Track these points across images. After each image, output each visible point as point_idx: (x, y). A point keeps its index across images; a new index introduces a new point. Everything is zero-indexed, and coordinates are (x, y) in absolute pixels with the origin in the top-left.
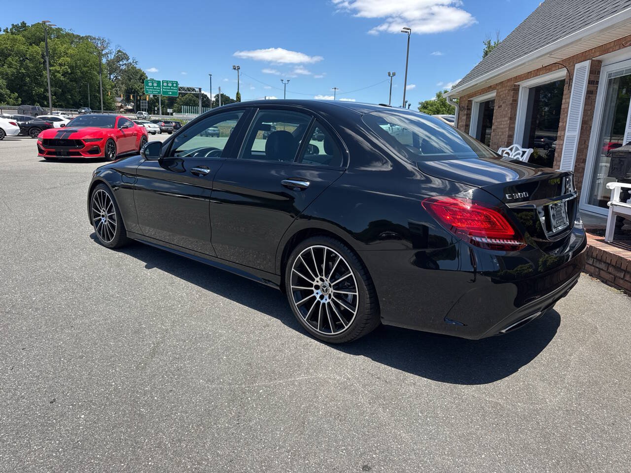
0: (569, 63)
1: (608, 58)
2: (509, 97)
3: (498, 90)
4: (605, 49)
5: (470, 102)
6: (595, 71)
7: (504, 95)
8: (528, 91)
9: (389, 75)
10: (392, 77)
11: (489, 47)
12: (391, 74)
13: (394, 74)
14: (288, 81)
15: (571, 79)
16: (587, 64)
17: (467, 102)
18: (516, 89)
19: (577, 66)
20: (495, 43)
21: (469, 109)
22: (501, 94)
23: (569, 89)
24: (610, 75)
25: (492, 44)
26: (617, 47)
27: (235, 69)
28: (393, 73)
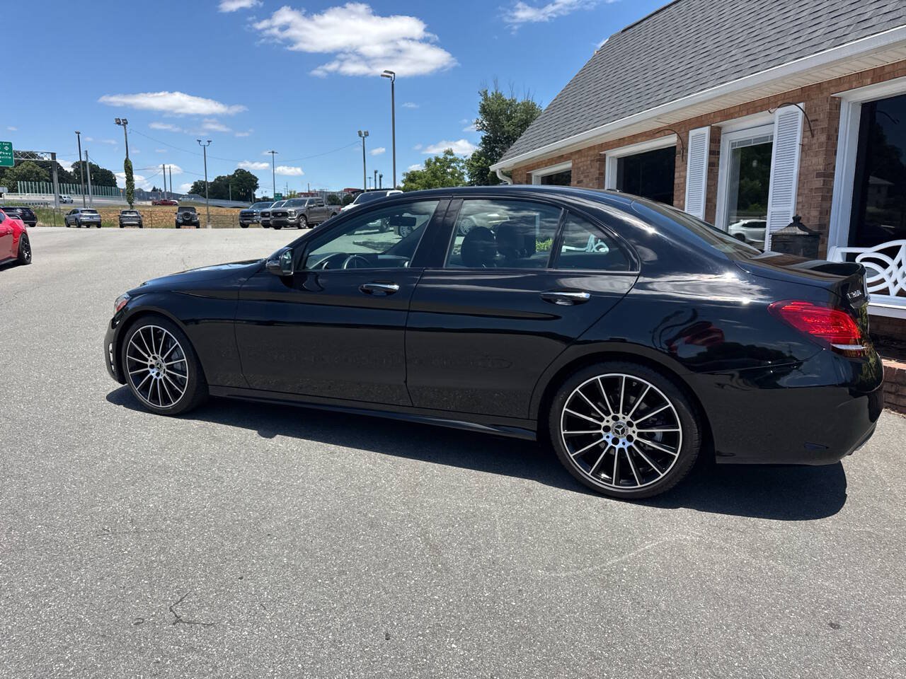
0: (682, 128)
1: (729, 125)
2: (592, 170)
3: (574, 160)
4: (728, 114)
5: (529, 176)
6: (715, 139)
7: (585, 168)
8: (616, 161)
9: (360, 135)
10: (364, 137)
11: (486, 99)
12: (363, 133)
13: (367, 134)
14: (209, 142)
15: (685, 149)
16: (706, 131)
17: (525, 176)
18: (602, 160)
19: (692, 133)
20: (493, 93)
22: (580, 165)
23: (683, 161)
24: (733, 145)
25: (490, 95)
26: (745, 112)
27: (119, 123)
28: (365, 133)
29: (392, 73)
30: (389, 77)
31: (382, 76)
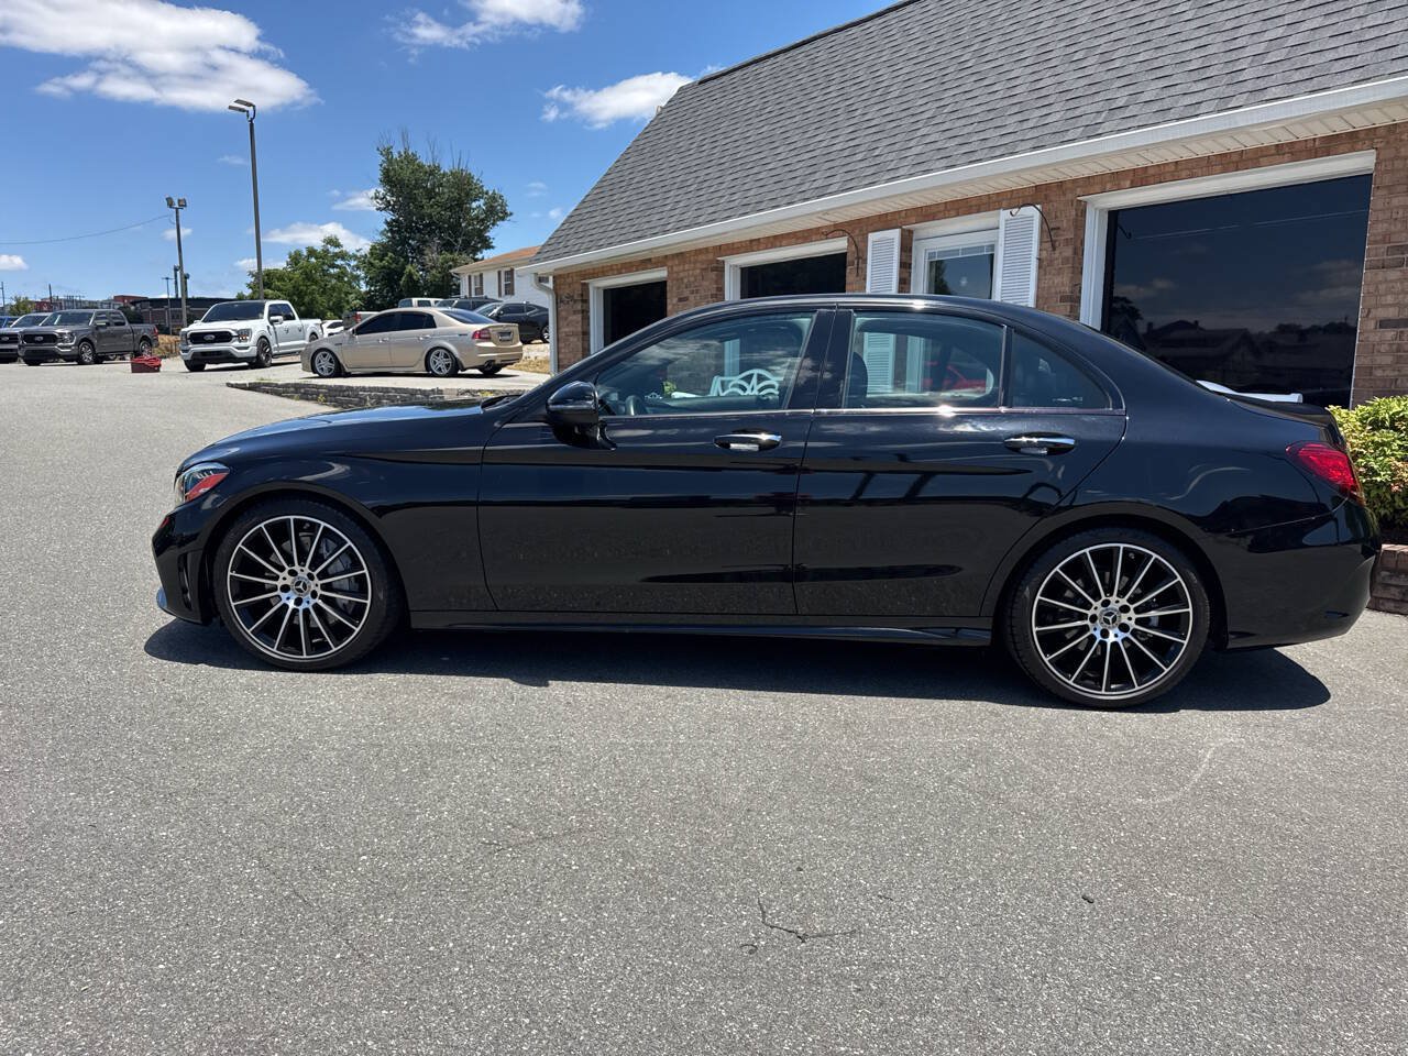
0: (858, 229)
1: (925, 229)
2: (705, 283)
3: (672, 267)
4: (929, 213)
5: (585, 286)
6: (906, 248)
7: (692, 279)
8: (739, 271)
9: (170, 203)
10: (177, 209)
11: (390, 161)
12: (176, 202)
13: (183, 204)
15: (861, 258)
16: (895, 234)
17: (578, 286)
18: (717, 269)
19: (872, 237)
20: (399, 153)
21: (585, 301)
22: (682, 275)
23: (857, 275)
24: (931, 255)
25: (396, 155)
26: (953, 213)
28: (179, 201)
29: (249, 105)
30: (243, 111)
31: (230, 108)
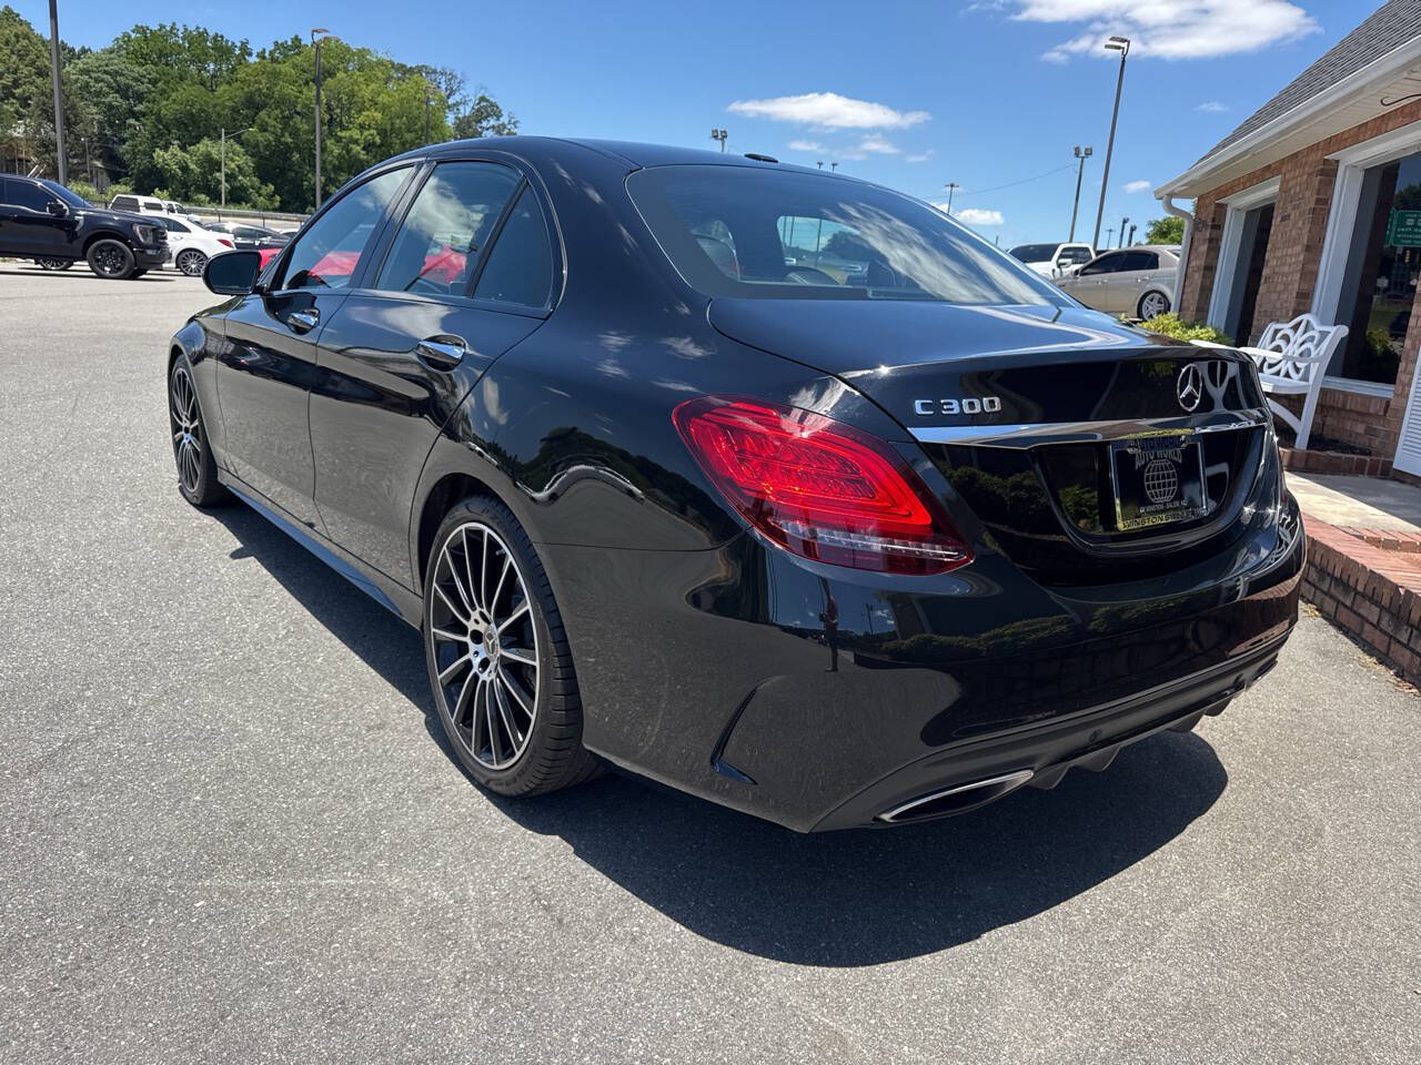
2: (1308, 194)
3: (1285, 175)
5: (1222, 208)
7: (1298, 189)
8: (1361, 175)
9: (1077, 155)
10: (1083, 158)
12: (1082, 151)
13: (1089, 153)
14: (834, 165)
17: (1212, 208)
18: (1329, 172)
21: (1217, 226)
22: (1292, 184)
27: (716, 137)
28: (1086, 150)
29: (1123, 41)
30: (1119, 48)
31: (1107, 46)
